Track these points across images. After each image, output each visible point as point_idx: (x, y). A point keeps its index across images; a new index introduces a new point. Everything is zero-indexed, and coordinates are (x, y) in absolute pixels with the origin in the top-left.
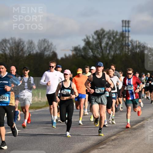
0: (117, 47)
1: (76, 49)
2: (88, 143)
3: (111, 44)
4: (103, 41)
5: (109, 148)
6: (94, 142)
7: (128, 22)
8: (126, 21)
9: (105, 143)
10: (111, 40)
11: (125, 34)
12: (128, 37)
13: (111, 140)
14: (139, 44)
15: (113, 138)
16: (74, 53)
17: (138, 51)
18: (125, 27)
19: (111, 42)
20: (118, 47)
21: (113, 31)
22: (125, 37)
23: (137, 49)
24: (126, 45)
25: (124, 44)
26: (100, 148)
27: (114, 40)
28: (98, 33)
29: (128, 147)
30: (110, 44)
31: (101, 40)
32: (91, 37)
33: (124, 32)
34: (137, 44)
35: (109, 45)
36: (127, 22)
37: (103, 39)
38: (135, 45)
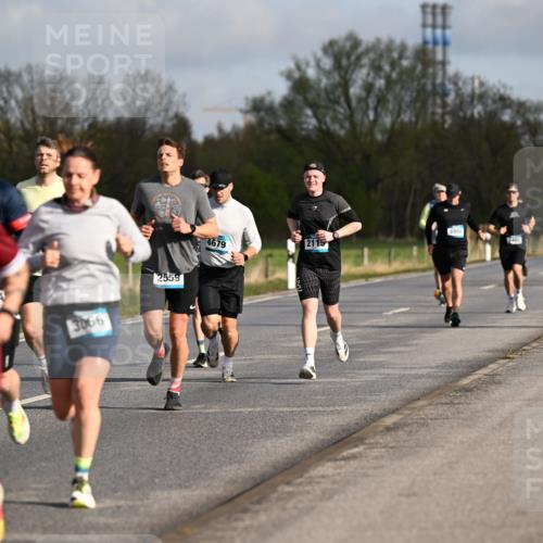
0: (402, 99)
1: (258, 106)
2: (302, 440)
3: (383, 87)
4: (354, 76)
5: (376, 458)
6: (321, 437)
7: (444, 8)
8: (434, 7)
9: (361, 440)
10: (382, 74)
11: (434, 52)
12: (444, 63)
13: (381, 429)
14: (483, 89)
15: (390, 421)
16: (252, 118)
17: (479, 113)
18: (434, 26)
19: (381, 83)
20: (407, 99)
21: (391, 42)
22: (434, 63)
23: (474, 107)
24: (434, 92)
25: (429, 87)
26: (344, 459)
27: (394, 75)
28: (336, 49)
29: (441, 453)
30: (380, 89)
31: (346, 73)
32: (313, 63)
33: (430, 46)
34: (473, 90)
35: (376, 91)
36: (439, 11)
37: (353, 71)
38: (467, 90)
